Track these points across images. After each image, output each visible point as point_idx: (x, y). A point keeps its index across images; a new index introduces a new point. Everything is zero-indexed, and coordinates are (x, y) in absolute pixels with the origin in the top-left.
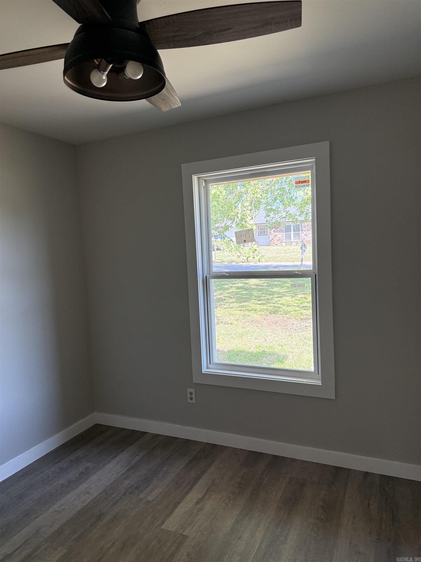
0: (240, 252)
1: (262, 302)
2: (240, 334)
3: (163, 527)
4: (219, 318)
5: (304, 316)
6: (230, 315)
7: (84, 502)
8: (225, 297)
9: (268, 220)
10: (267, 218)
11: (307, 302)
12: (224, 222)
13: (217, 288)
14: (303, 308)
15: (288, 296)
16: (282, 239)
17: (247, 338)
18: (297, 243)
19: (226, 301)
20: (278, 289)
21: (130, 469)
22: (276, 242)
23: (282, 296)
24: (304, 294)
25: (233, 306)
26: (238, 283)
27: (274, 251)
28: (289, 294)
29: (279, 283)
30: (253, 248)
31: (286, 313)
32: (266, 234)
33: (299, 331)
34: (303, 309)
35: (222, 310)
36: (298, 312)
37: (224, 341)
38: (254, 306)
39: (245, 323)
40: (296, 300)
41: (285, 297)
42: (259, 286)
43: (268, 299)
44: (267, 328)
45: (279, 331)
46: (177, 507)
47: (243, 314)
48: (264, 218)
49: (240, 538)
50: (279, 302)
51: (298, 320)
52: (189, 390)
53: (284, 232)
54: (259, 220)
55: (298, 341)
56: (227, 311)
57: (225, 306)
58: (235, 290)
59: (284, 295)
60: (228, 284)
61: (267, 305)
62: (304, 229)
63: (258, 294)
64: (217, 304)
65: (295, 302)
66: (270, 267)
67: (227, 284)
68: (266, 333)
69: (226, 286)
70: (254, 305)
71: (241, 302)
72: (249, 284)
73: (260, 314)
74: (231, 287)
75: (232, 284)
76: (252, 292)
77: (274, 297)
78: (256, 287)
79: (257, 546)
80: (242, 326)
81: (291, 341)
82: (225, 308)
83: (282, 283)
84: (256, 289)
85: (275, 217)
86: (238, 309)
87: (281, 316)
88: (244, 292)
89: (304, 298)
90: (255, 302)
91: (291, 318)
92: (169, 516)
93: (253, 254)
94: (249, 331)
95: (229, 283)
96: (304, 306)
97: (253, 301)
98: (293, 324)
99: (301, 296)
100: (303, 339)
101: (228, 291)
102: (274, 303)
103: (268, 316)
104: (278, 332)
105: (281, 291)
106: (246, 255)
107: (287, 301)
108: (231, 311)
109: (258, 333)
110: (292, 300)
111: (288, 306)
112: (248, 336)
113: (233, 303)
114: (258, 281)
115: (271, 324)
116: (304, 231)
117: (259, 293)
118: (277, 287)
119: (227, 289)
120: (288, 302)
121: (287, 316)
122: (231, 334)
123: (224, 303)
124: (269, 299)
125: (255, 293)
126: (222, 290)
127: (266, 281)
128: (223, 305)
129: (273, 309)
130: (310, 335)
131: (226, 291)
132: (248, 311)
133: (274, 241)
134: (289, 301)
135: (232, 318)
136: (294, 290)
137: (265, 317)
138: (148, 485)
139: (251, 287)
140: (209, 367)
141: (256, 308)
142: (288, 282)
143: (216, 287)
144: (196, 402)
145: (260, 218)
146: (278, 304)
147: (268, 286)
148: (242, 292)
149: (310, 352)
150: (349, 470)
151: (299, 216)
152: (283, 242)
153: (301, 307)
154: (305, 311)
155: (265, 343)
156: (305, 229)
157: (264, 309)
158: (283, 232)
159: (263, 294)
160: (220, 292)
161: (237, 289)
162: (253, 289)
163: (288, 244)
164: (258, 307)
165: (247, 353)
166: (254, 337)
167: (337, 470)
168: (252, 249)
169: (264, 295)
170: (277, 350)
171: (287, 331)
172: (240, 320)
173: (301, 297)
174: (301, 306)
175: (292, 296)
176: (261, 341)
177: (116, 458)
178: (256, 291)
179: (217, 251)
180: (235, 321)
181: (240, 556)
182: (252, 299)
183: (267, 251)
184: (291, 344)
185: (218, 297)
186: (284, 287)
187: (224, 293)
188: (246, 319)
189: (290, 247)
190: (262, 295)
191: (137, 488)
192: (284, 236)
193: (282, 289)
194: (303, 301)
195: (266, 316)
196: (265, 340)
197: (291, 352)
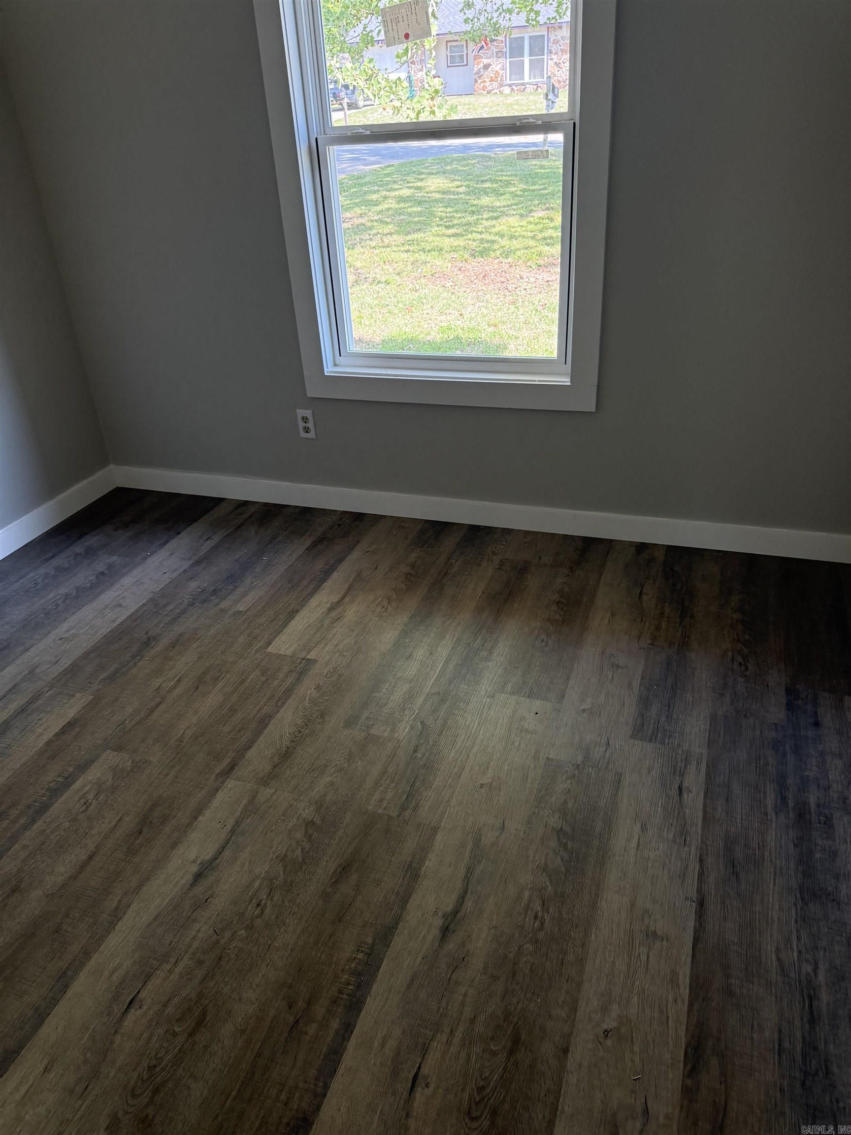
0: (400, 97)
1: (456, 230)
2: (407, 303)
3: (270, 649)
4: (359, 271)
5: (546, 259)
6: (384, 262)
7: (114, 621)
8: (372, 221)
9: (469, 19)
10: (466, 11)
11: (553, 228)
12: (360, 22)
13: (352, 202)
14: (545, 241)
15: (513, 215)
16: (502, 76)
17: (422, 313)
18: (538, 87)
19: (374, 232)
20: (490, 198)
21: (198, 563)
22: (488, 84)
23: (500, 216)
24: (547, 209)
25: (391, 242)
26: (401, 188)
27: (484, 107)
28: (514, 210)
29: (494, 185)
30: (431, 86)
31: (507, 254)
32: (465, 63)
33: (532, 292)
34: (544, 243)
35: (367, 253)
36: (533, 250)
37: (372, 320)
38: (438, 242)
39: (418, 281)
40: (530, 223)
41: (506, 218)
42: (447, 195)
43: (468, 224)
44: (464, 289)
45: (491, 295)
46: (293, 618)
47: (412, 259)
48: (461, 11)
49: (409, 657)
50: (493, 230)
51: (531, 267)
52: (301, 413)
53: (508, 57)
54: (448, 23)
55: (530, 313)
56: (377, 255)
57: (373, 244)
58: (394, 205)
59: (504, 213)
60: (378, 191)
61: (466, 238)
62: (554, 48)
63: (446, 213)
64: (355, 240)
65: (528, 229)
66: (473, 149)
67: (375, 192)
68: (462, 301)
69: (374, 197)
70: (438, 239)
71: (408, 233)
72: (425, 189)
73: (450, 257)
74: (385, 198)
75: (386, 191)
76: (433, 209)
77: (482, 219)
78: (442, 196)
79: (439, 668)
80: (411, 286)
81: (514, 314)
82: (373, 248)
83: (500, 186)
84: (441, 201)
85: (485, 10)
86: (402, 249)
87: (497, 261)
88: (415, 209)
89: (548, 218)
90: (439, 230)
91: (518, 264)
92: (279, 632)
93: (431, 103)
94: (425, 298)
95: (381, 189)
96: (546, 236)
97: (436, 228)
98: (521, 278)
99: (541, 214)
100: (539, 308)
101: (379, 208)
102: (481, 233)
103: (469, 261)
104: (489, 296)
105: (498, 204)
106: (415, 107)
107: (510, 227)
108: (386, 254)
109: (445, 300)
110: (521, 224)
111: (512, 237)
112: (425, 307)
113: (391, 235)
114: (445, 182)
115: (473, 279)
116: (555, 54)
117: (448, 210)
118: (490, 195)
119: (376, 203)
120: (513, 230)
121: (510, 260)
122: (388, 305)
123: (369, 235)
124: (471, 223)
125: (440, 209)
126: (366, 206)
127: (465, 181)
128: (368, 241)
129: (479, 247)
130: (554, 300)
131: (375, 209)
132: (424, 252)
133: (484, 82)
134: (513, 227)
135: (388, 270)
136: (525, 202)
137: (461, 265)
138: (236, 587)
139: (429, 197)
140: (338, 362)
141: (441, 245)
142: (513, 182)
143: (351, 200)
144: (317, 436)
145: (451, 18)
146: (490, 233)
147: (468, 194)
148: (410, 210)
149: (553, 335)
150: (611, 541)
151: (543, 3)
152: (506, 85)
153: (540, 240)
154: (547, 248)
155: (460, 322)
156: (558, 49)
157: (460, 246)
158: (504, 56)
159: (456, 212)
160: (361, 209)
161: (398, 202)
162: (436, 201)
163: (517, 90)
164: (447, 242)
165: (422, 344)
166: (437, 308)
167: (589, 543)
168: (429, 88)
169: (459, 215)
170: (483, 335)
171: (507, 294)
172: (405, 273)
173: (541, 216)
174: (540, 236)
175: (522, 216)
176: (451, 318)
177: (167, 546)
178: (442, 206)
179: (348, 109)
180: (395, 276)
181: (410, 683)
182: (433, 224)
183: (468, 109)
184: (514, 320)
185: (357, 221)
186: (505, 194)
187: (370, 213)
188: (419, 270)
189: (521, 98)
190: (455, 214)
191: (215, 592)
192: (506, 68)
193: (499, 200)
194: (545, 225)
195: (462, 261)
196: (461, 315)
197: (514, 337)
